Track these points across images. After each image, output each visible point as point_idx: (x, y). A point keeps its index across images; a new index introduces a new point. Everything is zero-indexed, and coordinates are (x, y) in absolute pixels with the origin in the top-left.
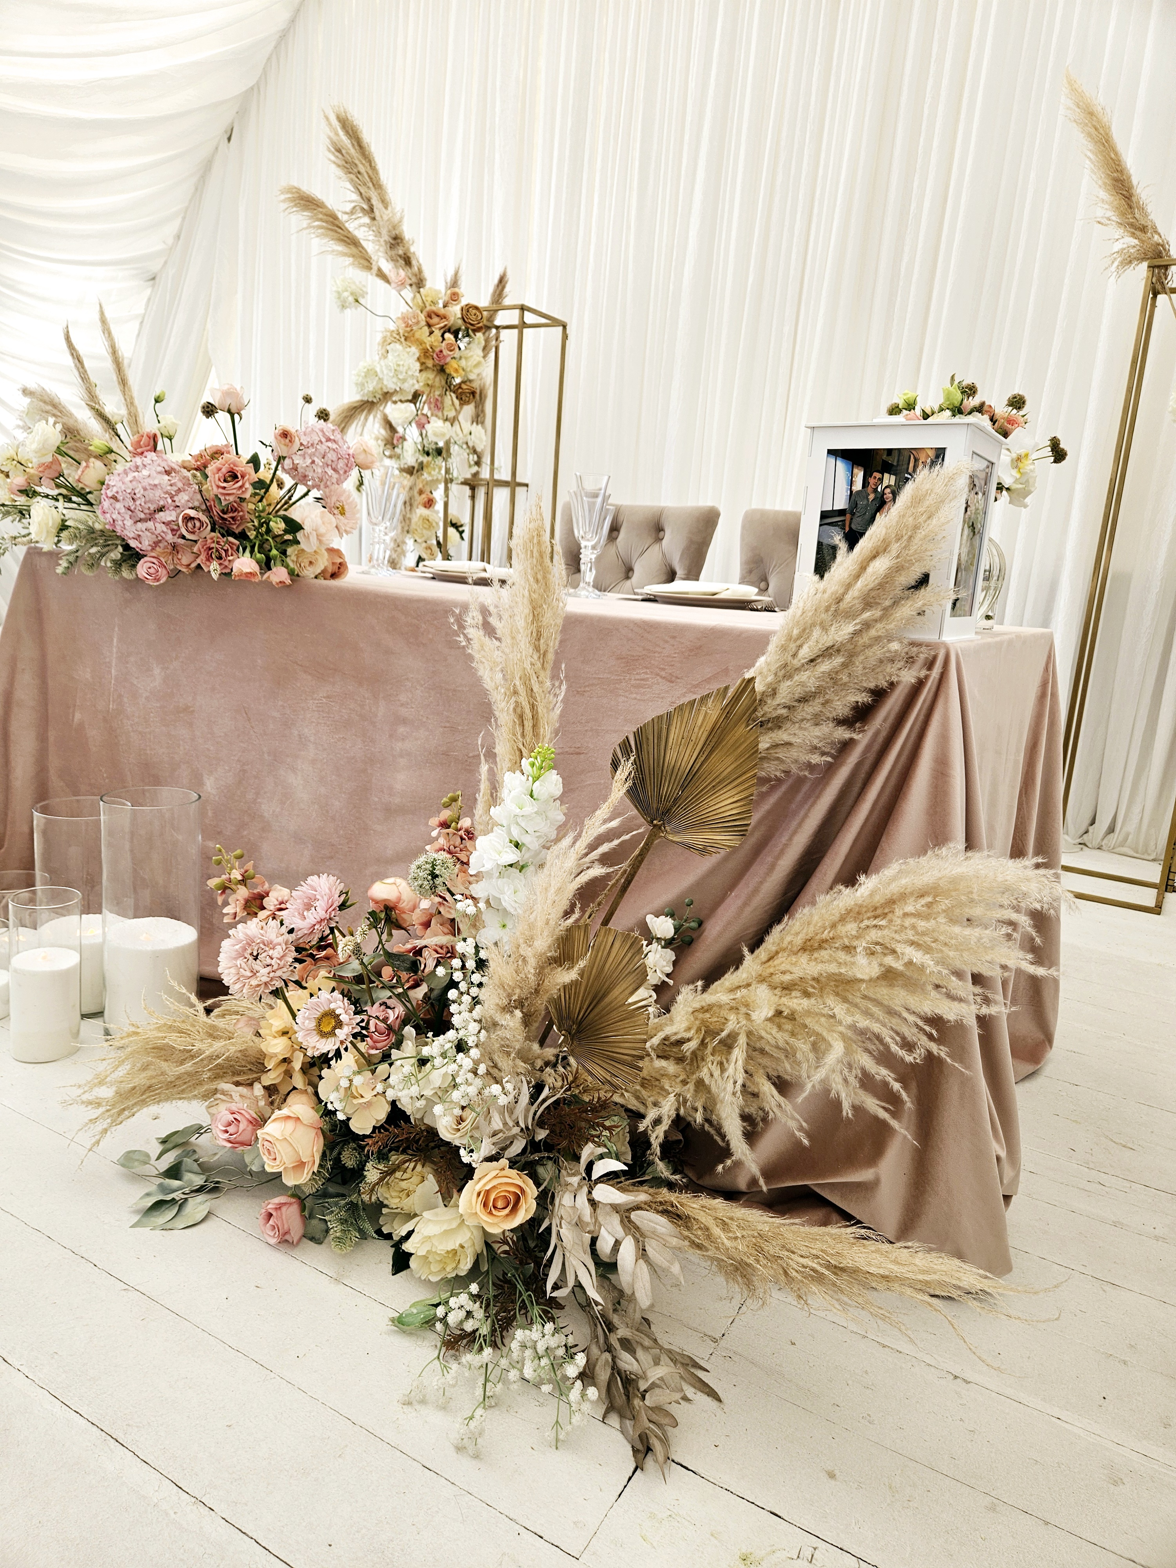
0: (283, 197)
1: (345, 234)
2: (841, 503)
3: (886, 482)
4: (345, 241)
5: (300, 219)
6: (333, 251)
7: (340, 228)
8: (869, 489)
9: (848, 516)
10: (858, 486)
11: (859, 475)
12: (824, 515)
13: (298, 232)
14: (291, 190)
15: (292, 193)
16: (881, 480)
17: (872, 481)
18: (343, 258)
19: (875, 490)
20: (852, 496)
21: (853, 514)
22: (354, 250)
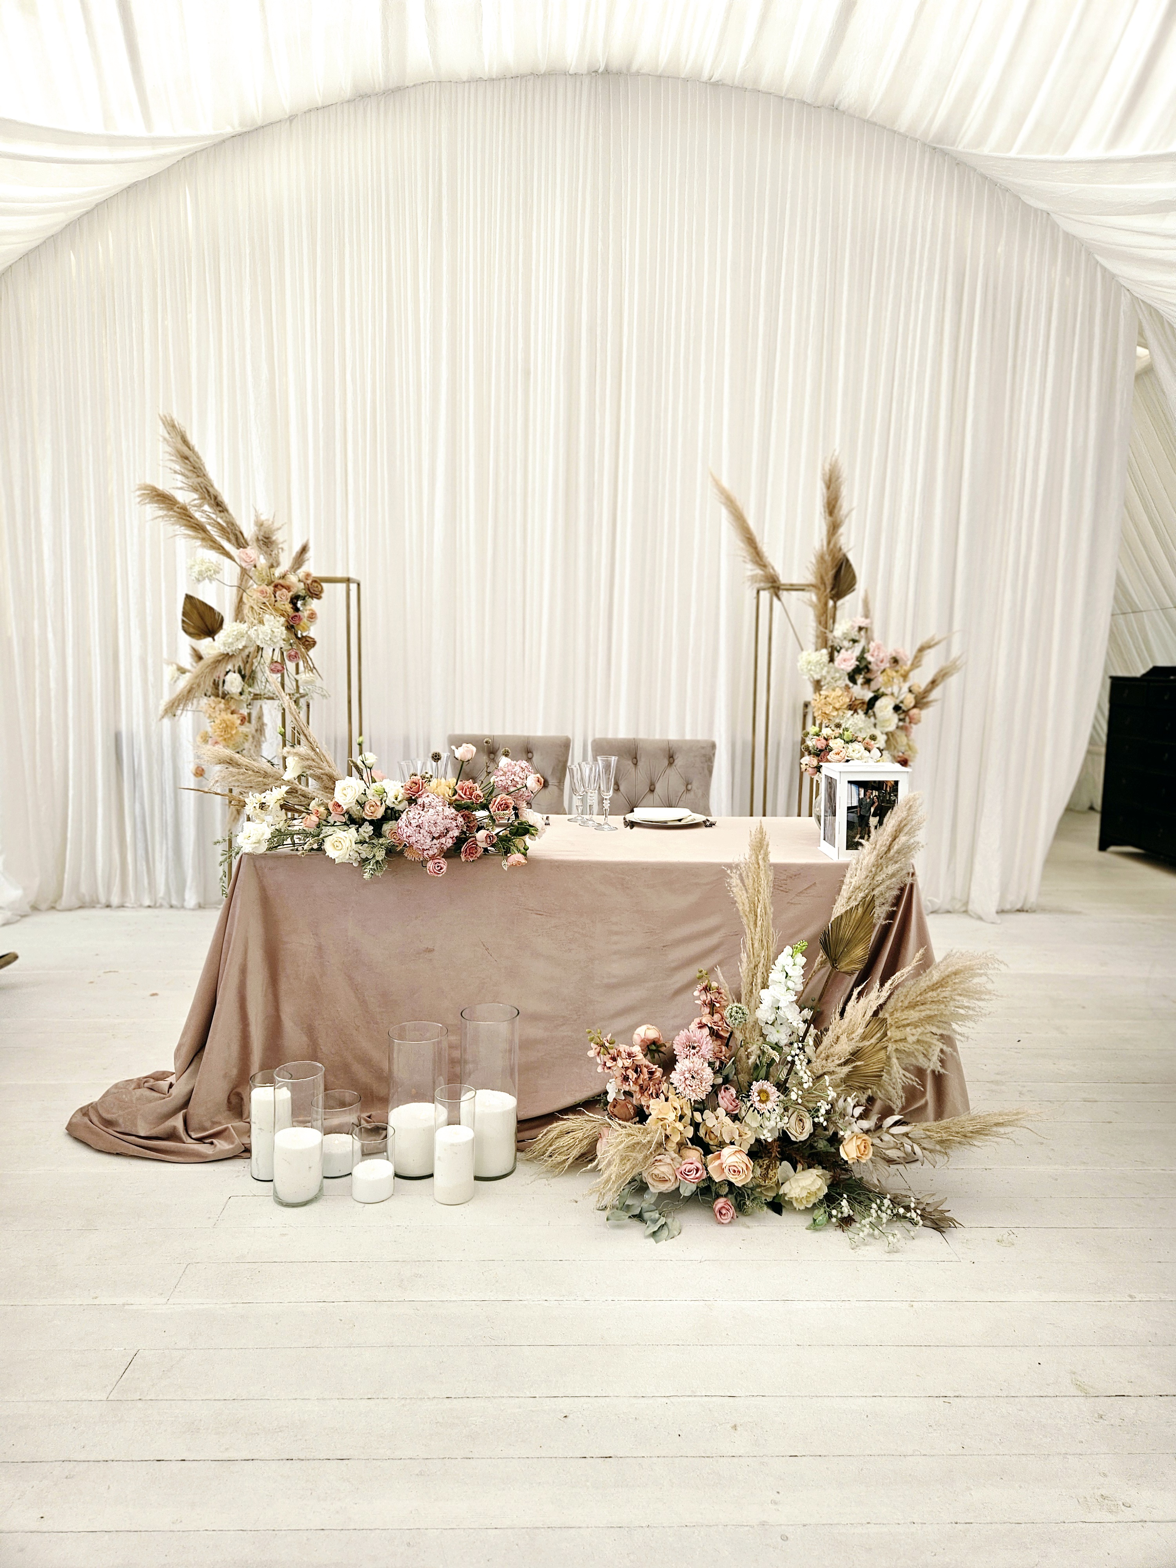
0: (138, 493)
1: (196, 522)
2: (855, 803)
3: (874, 794)
4: (195, 528)
5: (152, 510)
6: (185, 534)
7: (191, 518)
8: (867, 797)
9: (859, 809)
10: (862, 796)
11: (862, 791)
12: (849, 808)
13: (152, 520)
14: (146, 487)
15: (145, 489)
16: (872, 793)
17: (868, 794)
18: (195, 540)
19: (870, 797)
20: (860, 801)
21: (861, 808)
22: (204, 535)
